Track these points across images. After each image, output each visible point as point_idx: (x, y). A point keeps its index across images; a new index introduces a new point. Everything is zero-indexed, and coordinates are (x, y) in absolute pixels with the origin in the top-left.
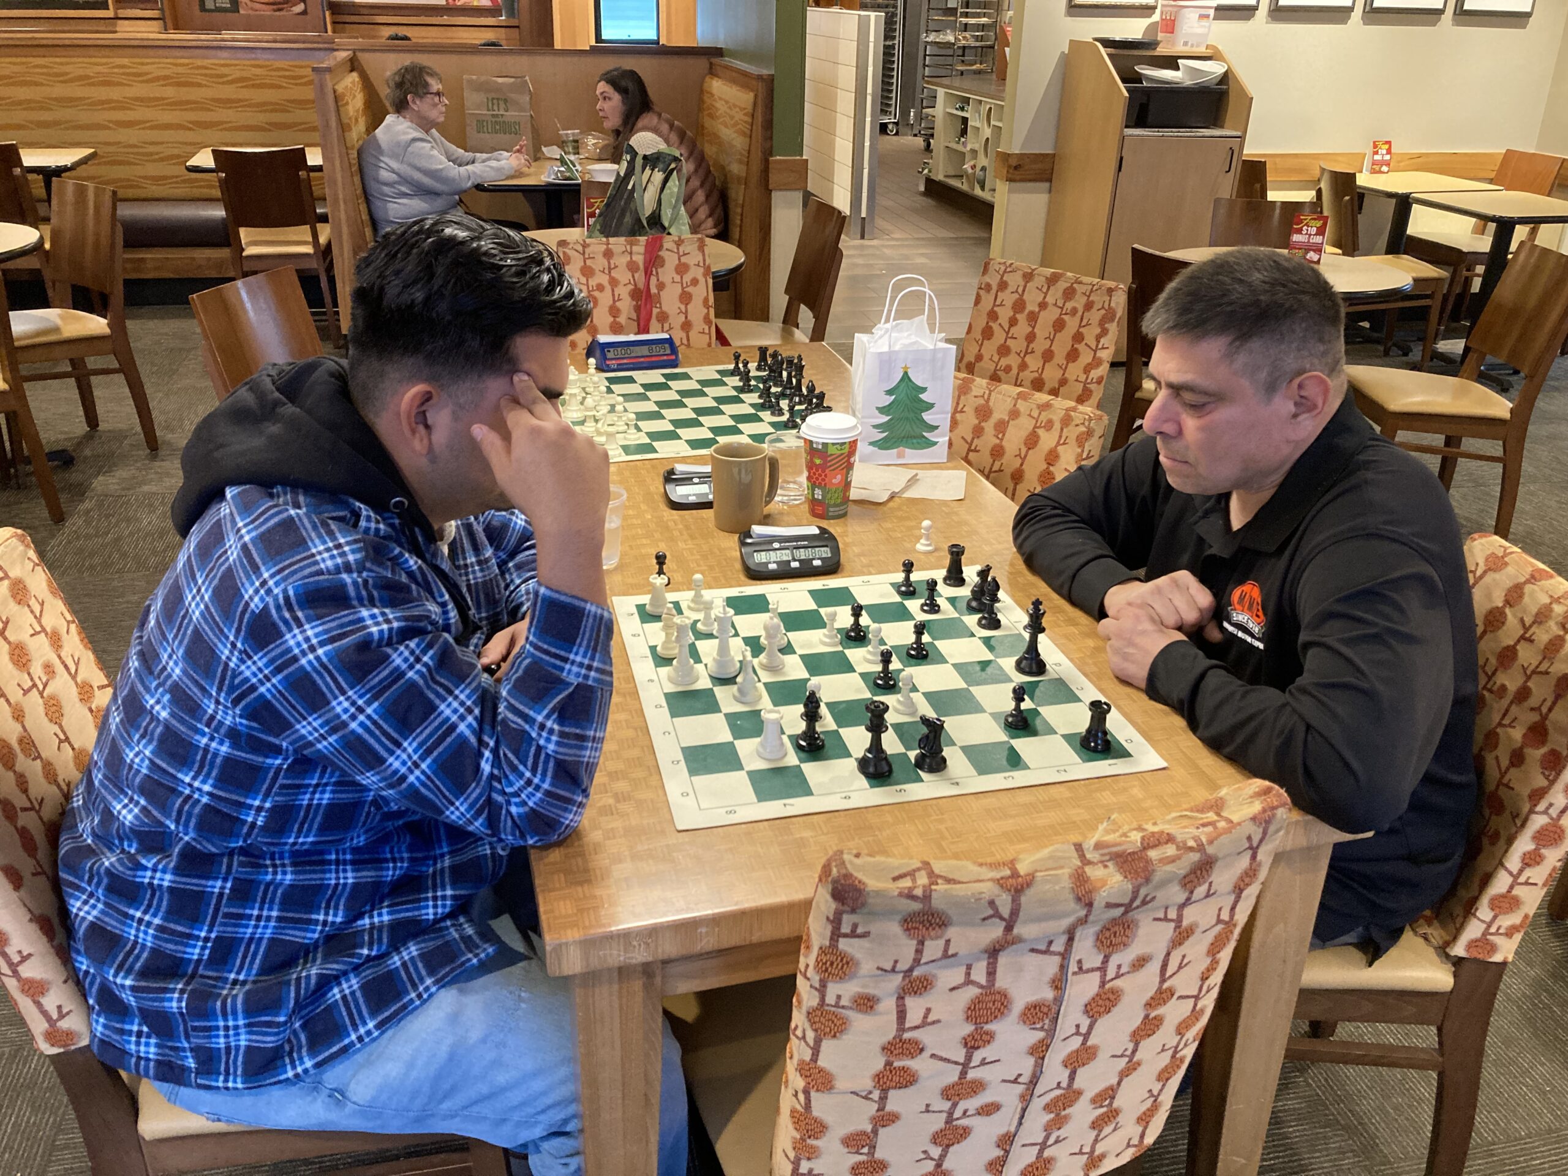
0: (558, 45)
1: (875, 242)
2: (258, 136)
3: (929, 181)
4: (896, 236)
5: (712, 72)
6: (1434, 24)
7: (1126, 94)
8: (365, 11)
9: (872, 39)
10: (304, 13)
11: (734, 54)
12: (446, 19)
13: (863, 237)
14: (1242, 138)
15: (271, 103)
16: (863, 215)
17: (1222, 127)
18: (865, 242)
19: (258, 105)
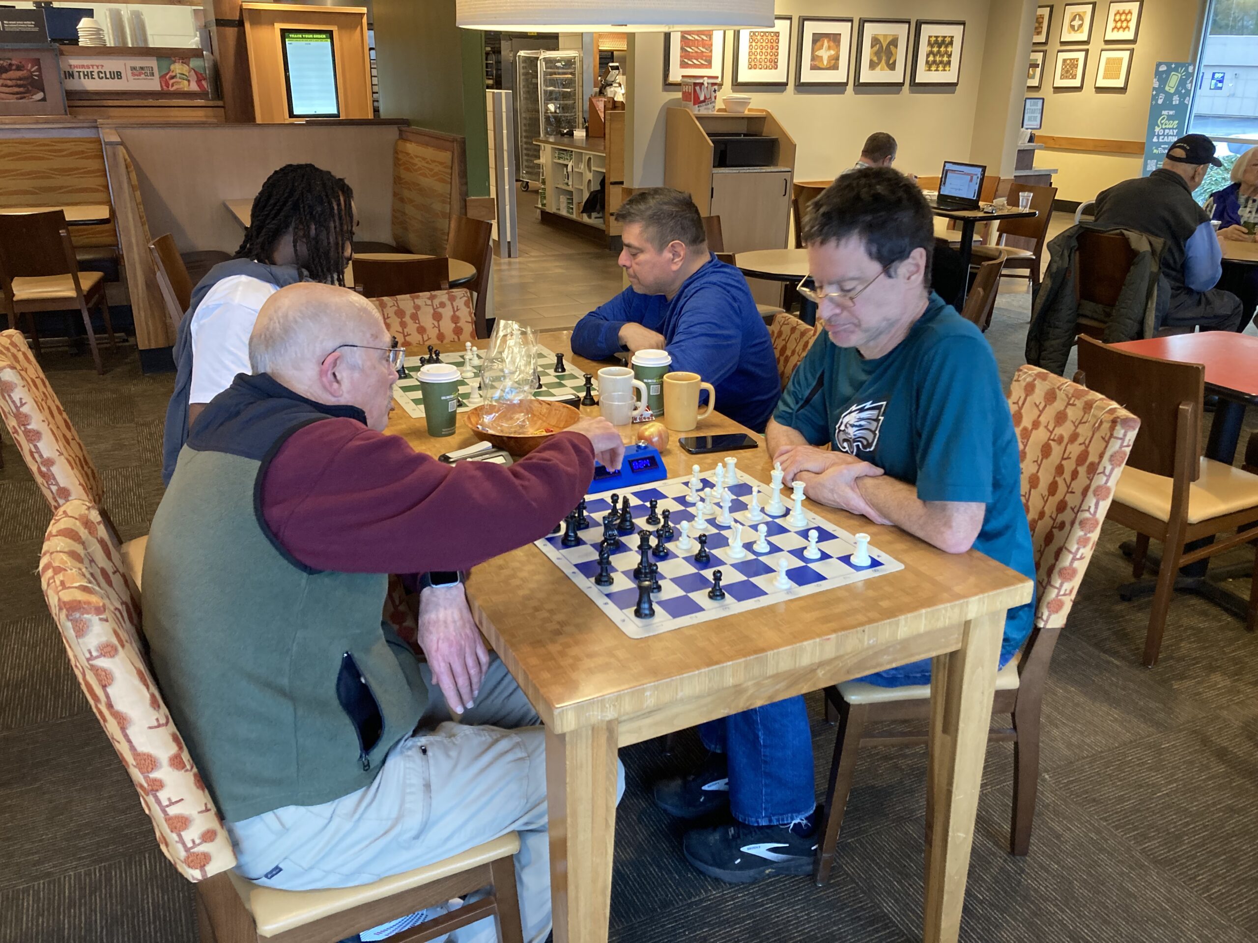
0: (259, 120)
1: (517, 260)
2: (30, 198)
3: (544, 214)
4: (532, 254)
5: (402, 137)
6: (898, 93)
7: (712, 144)
8: (95, 97)
9: (504, 109)
10: (44, 99)
11: (418, 123)
12: (162, 102)
13: (510, 256)
14: (791, 172)
15: (39, 172)
16: (509, 240)
17: (776, 165)
18: (512, 260)
19: (28, 173)
